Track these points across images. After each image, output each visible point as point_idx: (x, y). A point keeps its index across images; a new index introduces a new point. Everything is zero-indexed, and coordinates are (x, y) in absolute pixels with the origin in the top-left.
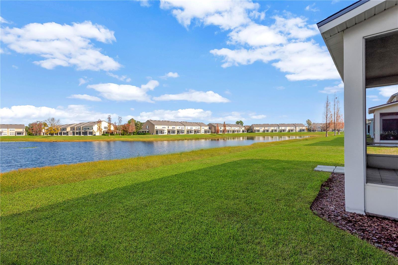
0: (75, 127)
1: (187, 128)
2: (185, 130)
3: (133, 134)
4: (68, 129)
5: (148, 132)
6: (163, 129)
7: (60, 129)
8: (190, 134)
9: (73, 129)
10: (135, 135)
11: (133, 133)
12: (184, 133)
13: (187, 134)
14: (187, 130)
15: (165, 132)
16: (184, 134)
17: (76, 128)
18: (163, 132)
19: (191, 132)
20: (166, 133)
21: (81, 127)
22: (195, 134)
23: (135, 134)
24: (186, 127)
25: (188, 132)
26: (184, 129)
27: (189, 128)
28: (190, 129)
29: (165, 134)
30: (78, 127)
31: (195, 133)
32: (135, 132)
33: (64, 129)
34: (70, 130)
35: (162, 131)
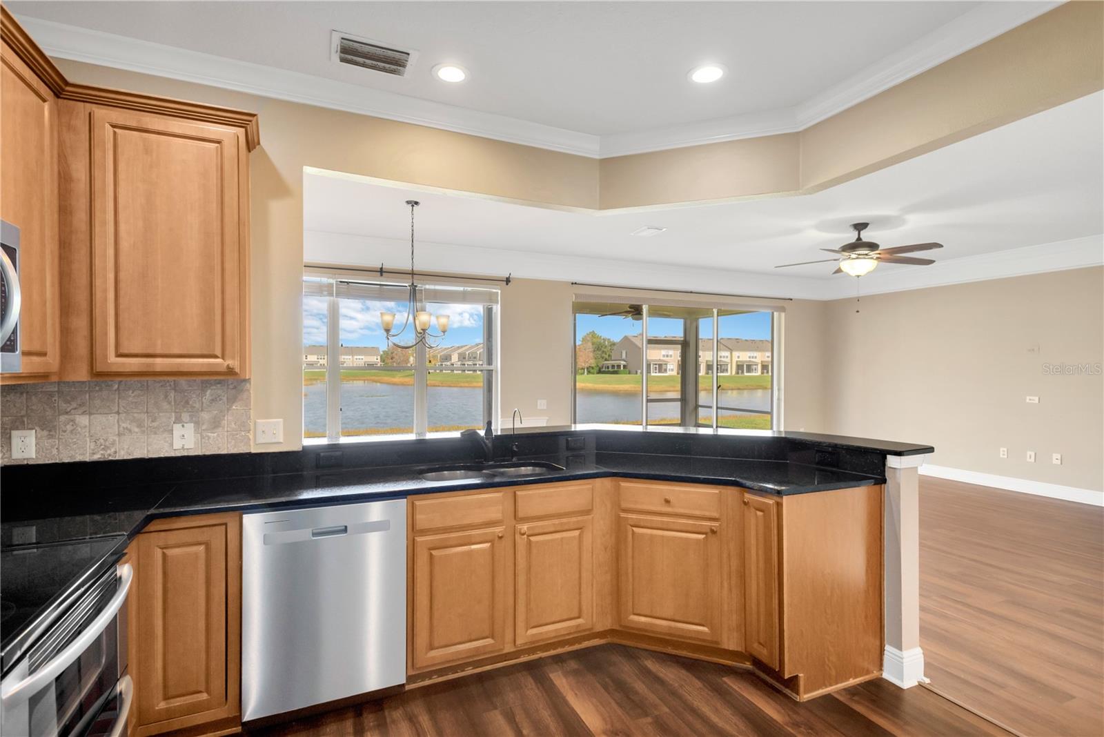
0: (467, 353)
1: (739, 357)
2: (731, 363)
3: (589, 372)
4: (455, 358)
5: (624, 366)
6: (665, 359)
7: (440, 356)
8: (746, 374)
9: (462, 357)
10: (593, 374)
11: (587, 368)
12: (727, 370)
13: (738, 373)
14: (739, 363)
15: (669, 367)
16: (729, 374)
17: (469, 354)
18: (664, 367)
19: (749, 369)
20: (672, 370)
21: (478, 352)
22: (765, 374)
23: (592, 371)
24: (735, 354)
25: (740, 367)
26: (728, 360)
27: (744, 356)
28: (746, 361)
29: (669, 373)
30: (472, 353)
31: (762, 373)
32: (593, 368)
33: (447, 358)
34: (457, 360)
35: (660, 365)
